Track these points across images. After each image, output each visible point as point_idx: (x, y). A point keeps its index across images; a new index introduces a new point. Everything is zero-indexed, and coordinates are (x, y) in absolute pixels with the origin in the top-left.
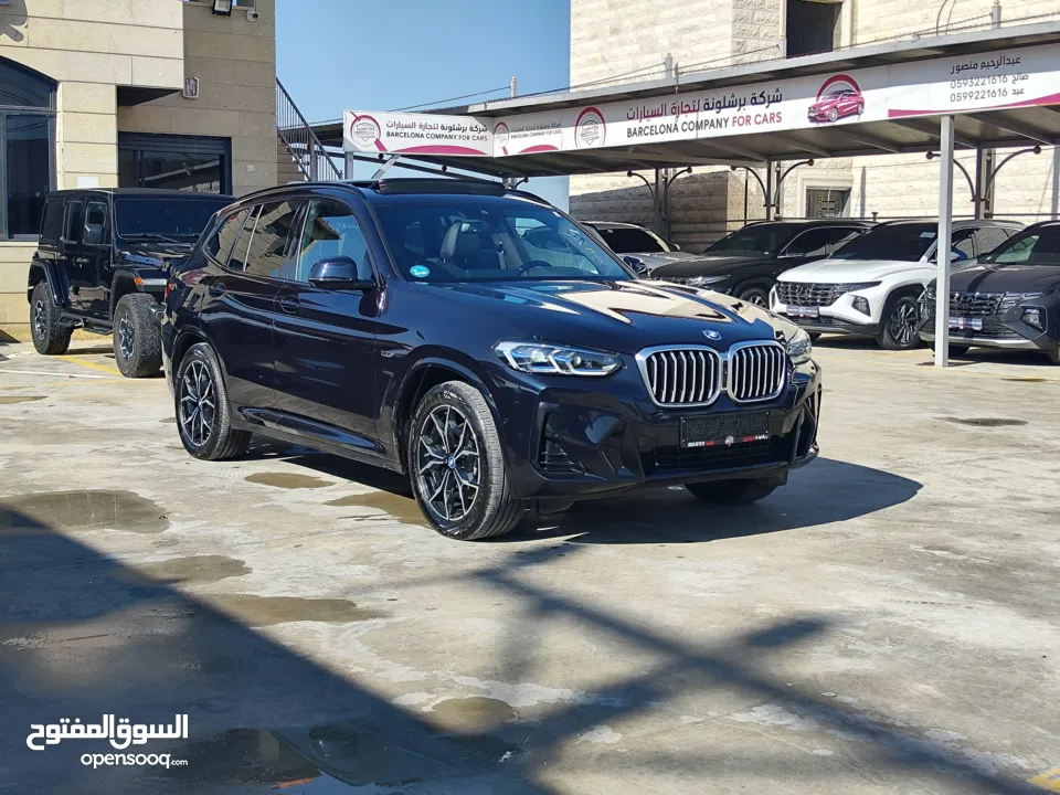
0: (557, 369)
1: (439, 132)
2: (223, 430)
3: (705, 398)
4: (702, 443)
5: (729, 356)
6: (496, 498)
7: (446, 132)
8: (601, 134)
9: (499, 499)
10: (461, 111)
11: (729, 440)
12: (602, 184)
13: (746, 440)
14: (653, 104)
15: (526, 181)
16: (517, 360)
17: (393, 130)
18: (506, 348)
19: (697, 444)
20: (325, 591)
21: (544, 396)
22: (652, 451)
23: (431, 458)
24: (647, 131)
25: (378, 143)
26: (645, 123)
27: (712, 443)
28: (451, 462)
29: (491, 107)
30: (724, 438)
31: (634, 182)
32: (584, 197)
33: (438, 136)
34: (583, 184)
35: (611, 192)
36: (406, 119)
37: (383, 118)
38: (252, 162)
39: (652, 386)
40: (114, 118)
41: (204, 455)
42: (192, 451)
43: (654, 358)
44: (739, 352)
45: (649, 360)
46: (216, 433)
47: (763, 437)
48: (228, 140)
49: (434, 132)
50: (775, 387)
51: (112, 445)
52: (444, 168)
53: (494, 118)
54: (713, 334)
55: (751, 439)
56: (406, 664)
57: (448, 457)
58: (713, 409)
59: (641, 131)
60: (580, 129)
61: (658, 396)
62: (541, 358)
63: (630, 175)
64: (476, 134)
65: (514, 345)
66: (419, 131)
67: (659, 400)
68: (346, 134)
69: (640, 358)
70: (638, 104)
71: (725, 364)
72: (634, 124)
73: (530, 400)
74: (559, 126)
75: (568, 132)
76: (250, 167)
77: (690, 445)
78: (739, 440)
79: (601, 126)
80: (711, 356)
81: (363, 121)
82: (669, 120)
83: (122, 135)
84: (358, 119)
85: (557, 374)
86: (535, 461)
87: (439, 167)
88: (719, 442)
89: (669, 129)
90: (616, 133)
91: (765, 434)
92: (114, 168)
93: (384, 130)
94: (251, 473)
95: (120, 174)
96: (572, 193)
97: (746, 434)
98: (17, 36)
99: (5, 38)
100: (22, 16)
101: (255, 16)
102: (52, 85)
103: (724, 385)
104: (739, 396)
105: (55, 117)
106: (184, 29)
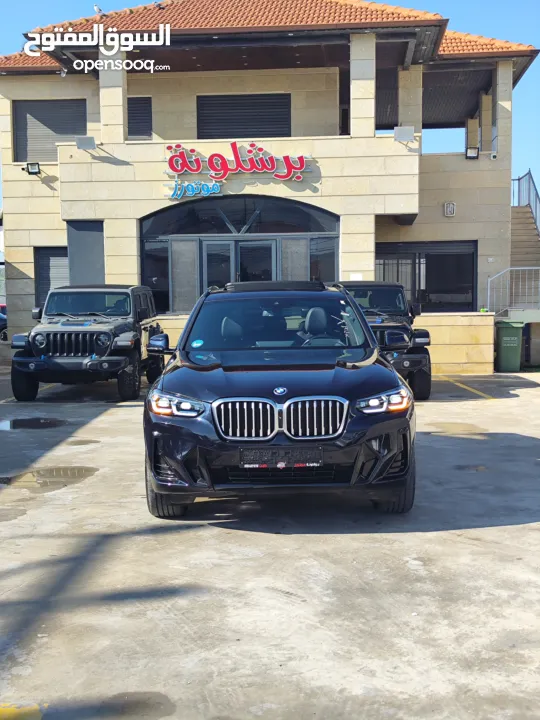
3: (265, 435)
4: (256, 466)
5: (286, 406)
11: (281, 465)
13: (296, 465)
19: (251, 466)
27: (264, 466)
30: (277, 463)
38: (492, 256)
39: (221, 425)
40: (374, 235)
43: (222, 406)
44: (296, 404)
45: (219, 407)
47: (315, 465)
48: (475, 242)
50: (335, 430)
54: (280, 390)
55: (301, 465)
58: (272, 443)
61: (227, 433)
62: (166, 404)
67: (226, 435)
69: (214, 406)
71: (280, 412)
76: (490, 260)
77: (246, 466)
78: (290, 466)
80: (268, 407)
85: (171, 414)
86: (154, 470)
88: (272, 466)
91: (317, 462)
92: (371, 268)
97: (298, 462)
98: (315, 190)
99: (308, 192)
100: (318, 177)
101: (495, 157)
102: (337, 218)
103: (281, 426)
104: (296, 434)
105: (338, 237)
106: (421, 173)
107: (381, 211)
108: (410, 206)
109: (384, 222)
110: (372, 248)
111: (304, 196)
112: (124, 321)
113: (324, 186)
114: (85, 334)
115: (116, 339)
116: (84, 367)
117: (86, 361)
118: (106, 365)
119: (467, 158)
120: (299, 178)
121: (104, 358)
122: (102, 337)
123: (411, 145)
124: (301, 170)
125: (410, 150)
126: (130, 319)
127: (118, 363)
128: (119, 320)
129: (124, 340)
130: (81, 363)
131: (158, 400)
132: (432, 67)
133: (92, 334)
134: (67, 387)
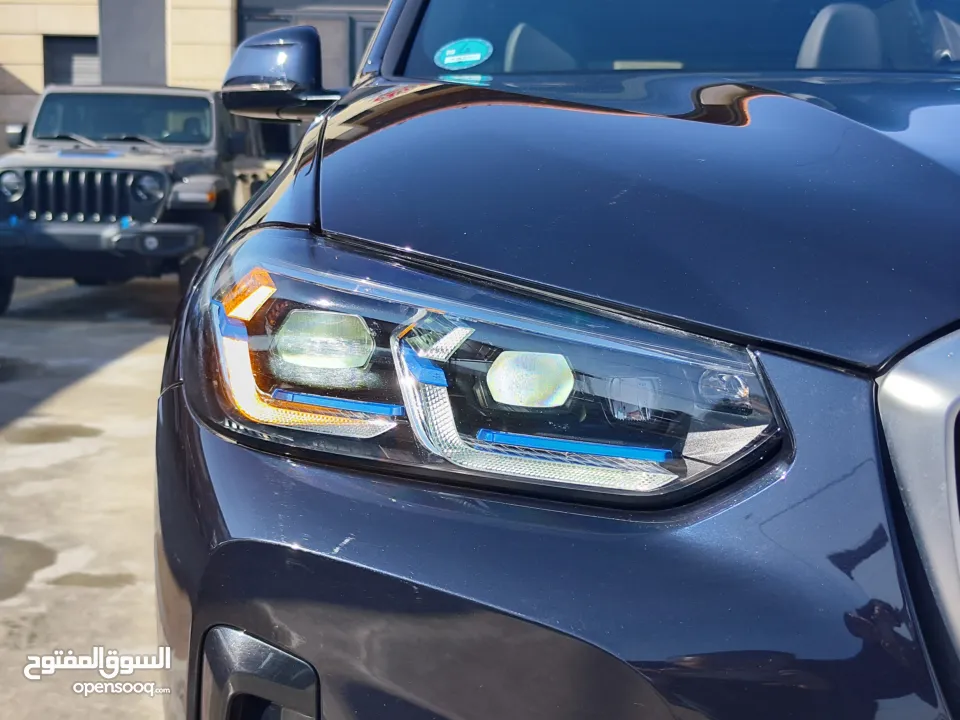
112: (196, 154)
114: (108, 174)
115: (177, 187)
116: (104, 245)
117: (110, 233)
118: (152, 243)
121: (148, 227)
122: (146, 182)
126: (210, 151)
127: (179, 238)
128: (188, 152)
129: (195, 189)
130: (96, 238)
131: (271, 318)
133: (123, 174)
134: (87, 290)
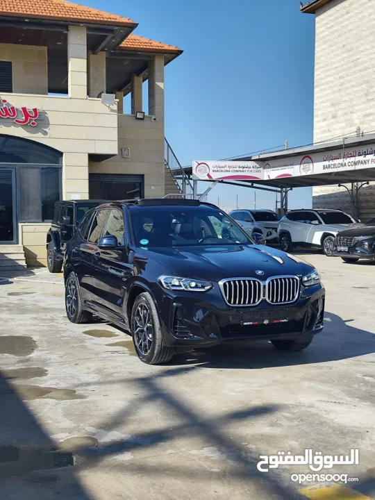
0: (183, 288)
1: (238, 169)
2: (79, 310)
3: (254, 302)
4: (251, 323)
5: (267, 282)
6: (159, 346)
7: (241, 169)
8: (311, 169)
9: (160, 346)
10: (249, 159)
11: (266, 322)
12: (328, 190)
13: (275, 322)
14: (335, 153)
15: (291, 189)
16: (166, 283)
17: (215, 169)
18: (162, 278)
19: (248, 323)
20: (69, 385)
21: (175, 300)
22: (227, 326)
23: (139, 327)
24: (332, 166)
25: (209, 175)
26: (331, 162)
27: (256, 323)
28: (145, 329)
29: (261, 157)
30: (263, 321)
31: (342, 189)
32: (319, 197)
33: (237, 171)
34: (318, 191)
35: (331, 194)
36: (222, 164)
37: (211, 164)
38: (152, 185)
39: (226, 296)
40: (87, 168)
41: (74, 321)
42: (70, 319)
43: (227, 284)
44: (272, 281)
45: (225, 284)
46: (77, 311)
48: (143, 175)
49: (235, 169)
50: (293, 297)
51: (42, 316)
52: (252, 185)
53: (264, 162)
54: (260, 272)
55: (278, 321)
56: (71, 420)
57: (144, 327)
58: (259, 307)
59: (329, 166)
60: (302, 166)
61: (230, 301)
62: (177, 283)
63: (339, 186)
64: (256, 169)
65: (165, 277)
66: (228, 169)
67: (230, 303)
68: (194, 172)
69: (221, 283)
70: (328, 154)
71: (264, 287)
72: (327, 163)
73: (170, 301)
74: (292, 165)
75: (297, 167)
76: (152, 188)
77: (245, 324)
78: (271, 322)
79: (311, 164)
80: (257, 283)
81: (202, 165)
82: (340, 161)
83: (91, 175)
84: (199, 164)
85: (183, 290)
86: (172, 330)
87: (250, 184)
88: (260, 323)
89: (342, 165)
90: (318, 168)
91: (286, 319)
92: (87, 190)
93: (212, 169)
94: (87, 329)
95: (90, 193)
96: (314, 195)
97: (275, 320)
98: (45, 133)
99: (40, 135)
100: (47, 124)
101: (155, 119)
102: (61, 154)
103: (264, 296)
104: (272, 301)
105: (62, 168)
106: (118, 127)
107: (92, 152)
108: (112, 148)
109: (94, 158)
110: (86, 176)
111: (38, 137)
113: (51, 131)
119: (137, 119)
120: (33, 124)
123: (111, 106)
124: (36, 119)
125: (112, 110)
132: (112, 54)
